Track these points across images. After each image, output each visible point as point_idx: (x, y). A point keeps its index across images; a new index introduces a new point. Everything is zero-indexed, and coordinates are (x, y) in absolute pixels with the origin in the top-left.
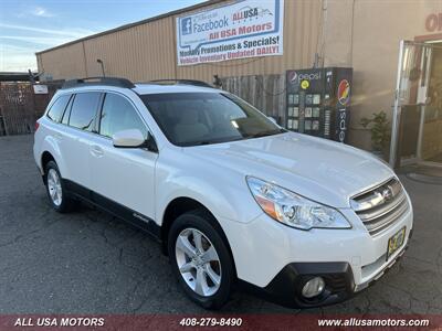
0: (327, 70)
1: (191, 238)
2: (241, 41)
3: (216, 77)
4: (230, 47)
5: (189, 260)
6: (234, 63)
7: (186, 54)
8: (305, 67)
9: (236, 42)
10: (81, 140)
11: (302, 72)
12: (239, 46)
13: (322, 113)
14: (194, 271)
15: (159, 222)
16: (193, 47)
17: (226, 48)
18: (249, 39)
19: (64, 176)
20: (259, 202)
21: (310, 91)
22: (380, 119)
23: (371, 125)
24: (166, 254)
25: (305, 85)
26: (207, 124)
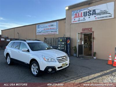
0: (65, 38)
1: (34, 66)
2: (50, 31)
3: (45, 38)
4: (48, 32)
5: (33, 69)
6: (49, 35)
7: (39, 33)
8: (61, 37)
9: (49, 31)
10: (14, 50)
11: (60, 38)
12: (50, 32)
13: (64, 46)
14: (34, 71)
15: (29, 64)
16: (40, 31)
17: (47, 32)
18: (52, 31)
19: (11, 57)
20: (43, 58)
21: (62, 42)
22: (75, 47)
23: (74, 48)
24: (30, 69)
25: (61, 40)
26: (40, 47)
